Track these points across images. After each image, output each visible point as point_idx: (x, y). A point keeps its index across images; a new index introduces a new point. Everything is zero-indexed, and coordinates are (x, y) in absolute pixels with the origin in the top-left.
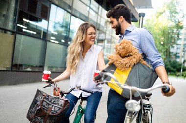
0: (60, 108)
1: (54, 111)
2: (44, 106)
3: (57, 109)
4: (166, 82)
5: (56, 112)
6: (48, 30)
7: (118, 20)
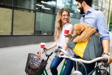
0: (38, 65)
1: (35, 66)
2: (30, 63)
3: (37, 65)
4: (106, 53)
5: (36, 67)
6: (56, 6)
7: (81, 4)
